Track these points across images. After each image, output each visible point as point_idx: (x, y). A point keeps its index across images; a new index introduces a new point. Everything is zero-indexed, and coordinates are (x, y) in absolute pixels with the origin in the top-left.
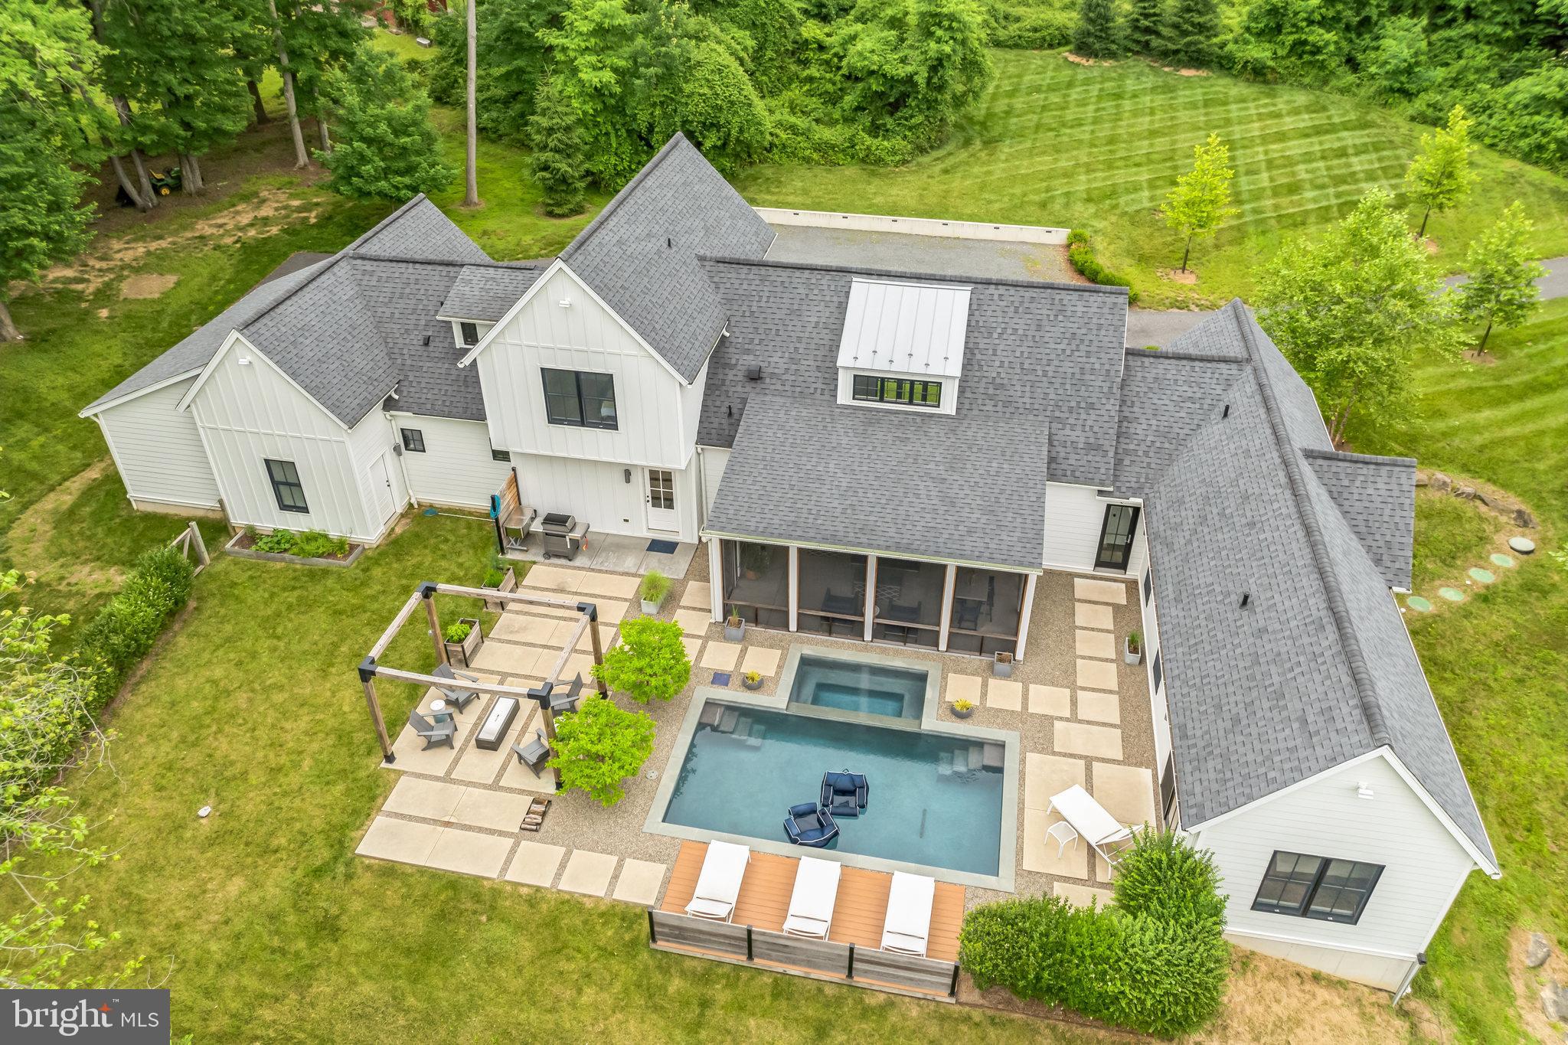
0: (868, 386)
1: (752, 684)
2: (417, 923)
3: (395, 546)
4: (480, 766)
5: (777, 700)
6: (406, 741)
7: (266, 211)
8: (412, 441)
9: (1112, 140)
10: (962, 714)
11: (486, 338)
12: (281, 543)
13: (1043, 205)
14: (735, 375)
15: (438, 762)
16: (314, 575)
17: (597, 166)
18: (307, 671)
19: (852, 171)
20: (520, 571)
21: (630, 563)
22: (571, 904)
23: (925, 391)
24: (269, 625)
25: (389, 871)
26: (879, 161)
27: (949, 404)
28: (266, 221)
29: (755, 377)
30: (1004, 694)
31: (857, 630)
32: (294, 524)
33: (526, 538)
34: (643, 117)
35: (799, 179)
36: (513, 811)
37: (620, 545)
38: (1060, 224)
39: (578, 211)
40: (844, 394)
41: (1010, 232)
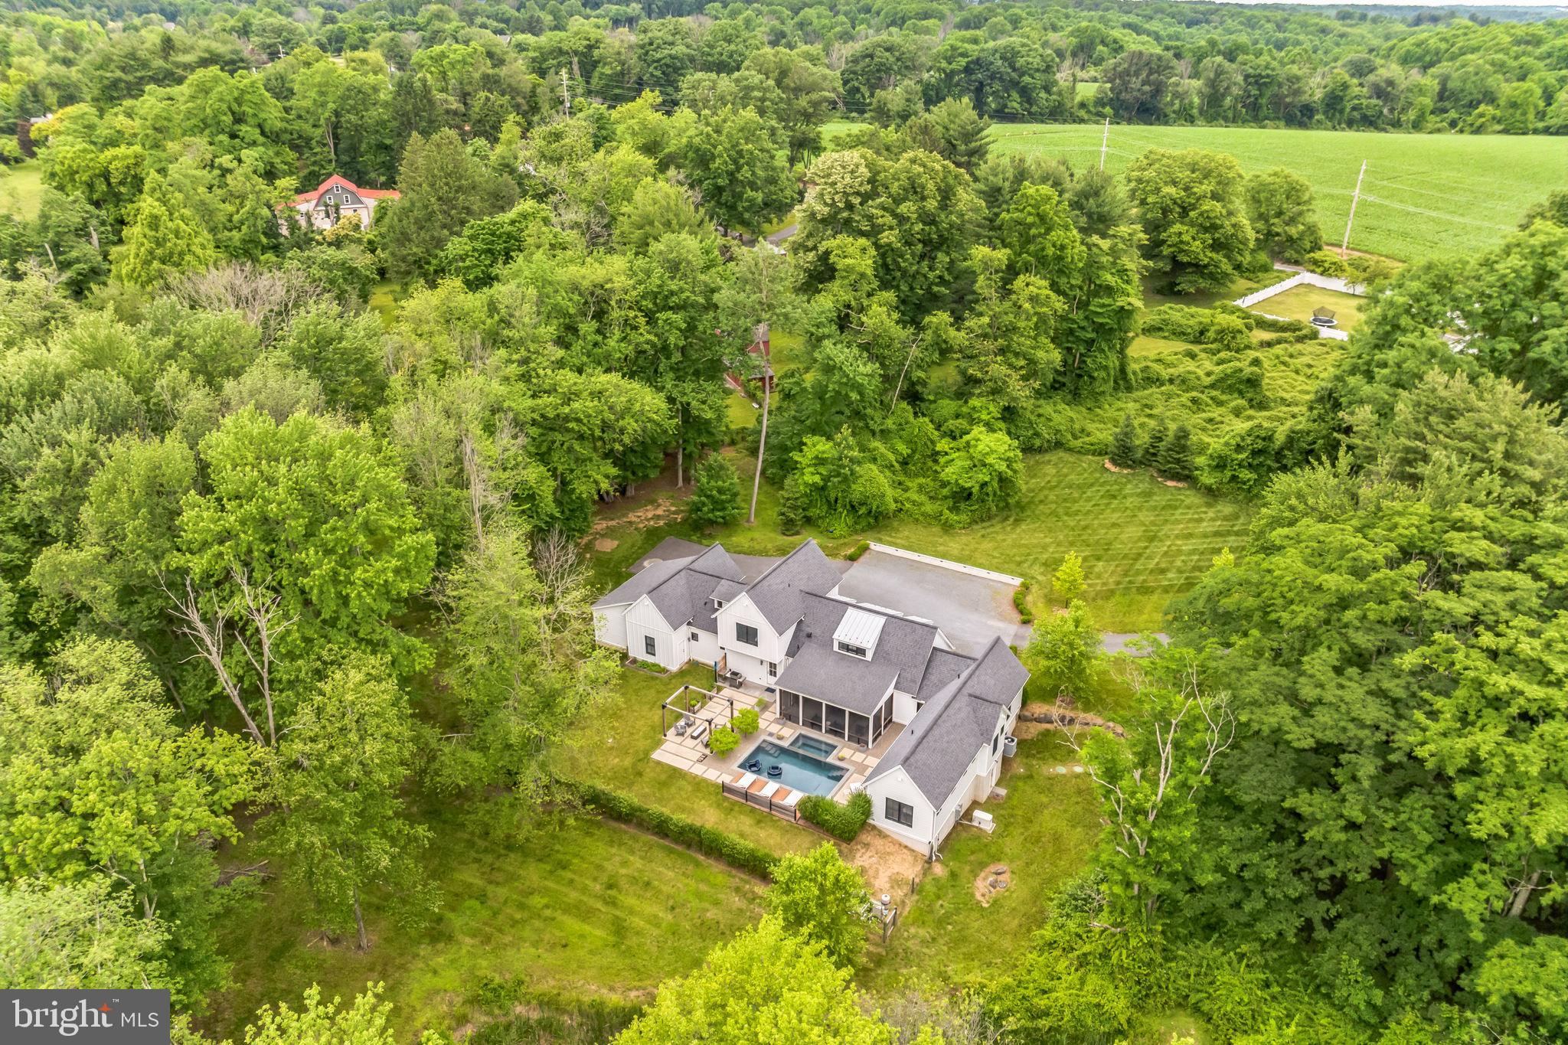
0: (845, 647)
1: (781, 738)
2: (663, 777)
3: (682, 673)
4: (691, 743)
5: (785, 744)
6: (671, 732)
7: (660, 512)
8: (694, 637)
9: (1085, 528)
10: (842, 759)
11: (725, 606)
12: (645, 665)
13: (1019, 564)
14: (803, 634)
15: (680, 739)
16: (653, 678)
17: (810, 514)
18: (646, 708)
19: (936, 529)
20: (719, 689)
21: (757, 693)
22: (705, 780)
23: (861, 651)
24: (636, 691)
25: (659, 763)
26: (951, 526)
27: (869, 656)
28: (658, 517)
29: (809, 636)
30: (859, 757)
31: (819, 728)
32: (650, 659)
33: (725, 679)
34: (833, 496)
35: (907, 532)
36: (698, 755)
37: (756, 687)
38: (1021, 575)
39: (797, 533)
40: (836, 648)
41: (995, 576)
